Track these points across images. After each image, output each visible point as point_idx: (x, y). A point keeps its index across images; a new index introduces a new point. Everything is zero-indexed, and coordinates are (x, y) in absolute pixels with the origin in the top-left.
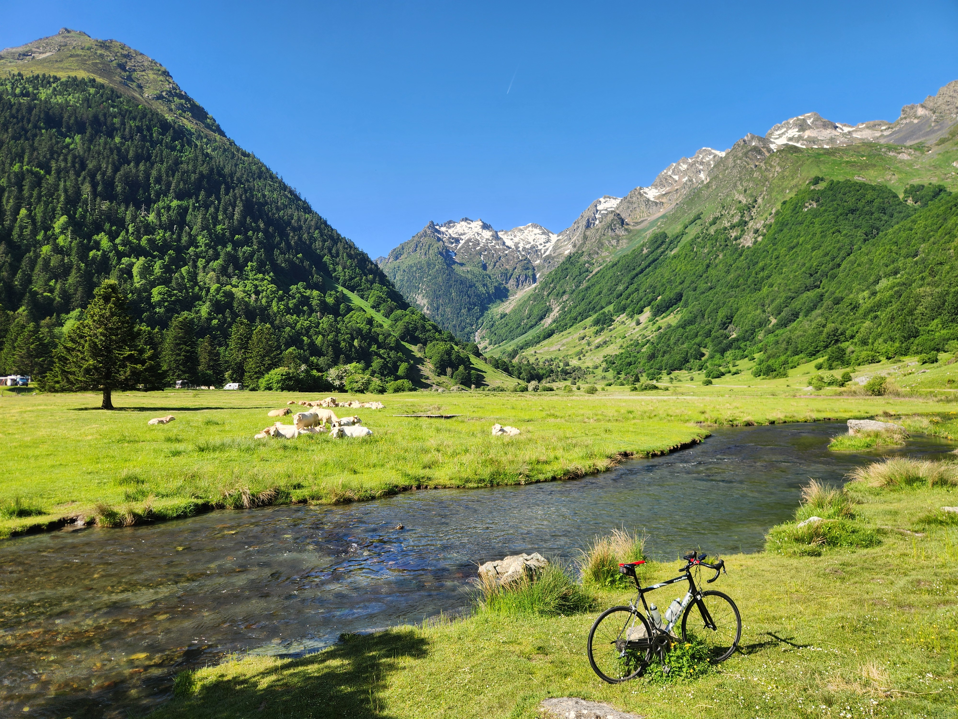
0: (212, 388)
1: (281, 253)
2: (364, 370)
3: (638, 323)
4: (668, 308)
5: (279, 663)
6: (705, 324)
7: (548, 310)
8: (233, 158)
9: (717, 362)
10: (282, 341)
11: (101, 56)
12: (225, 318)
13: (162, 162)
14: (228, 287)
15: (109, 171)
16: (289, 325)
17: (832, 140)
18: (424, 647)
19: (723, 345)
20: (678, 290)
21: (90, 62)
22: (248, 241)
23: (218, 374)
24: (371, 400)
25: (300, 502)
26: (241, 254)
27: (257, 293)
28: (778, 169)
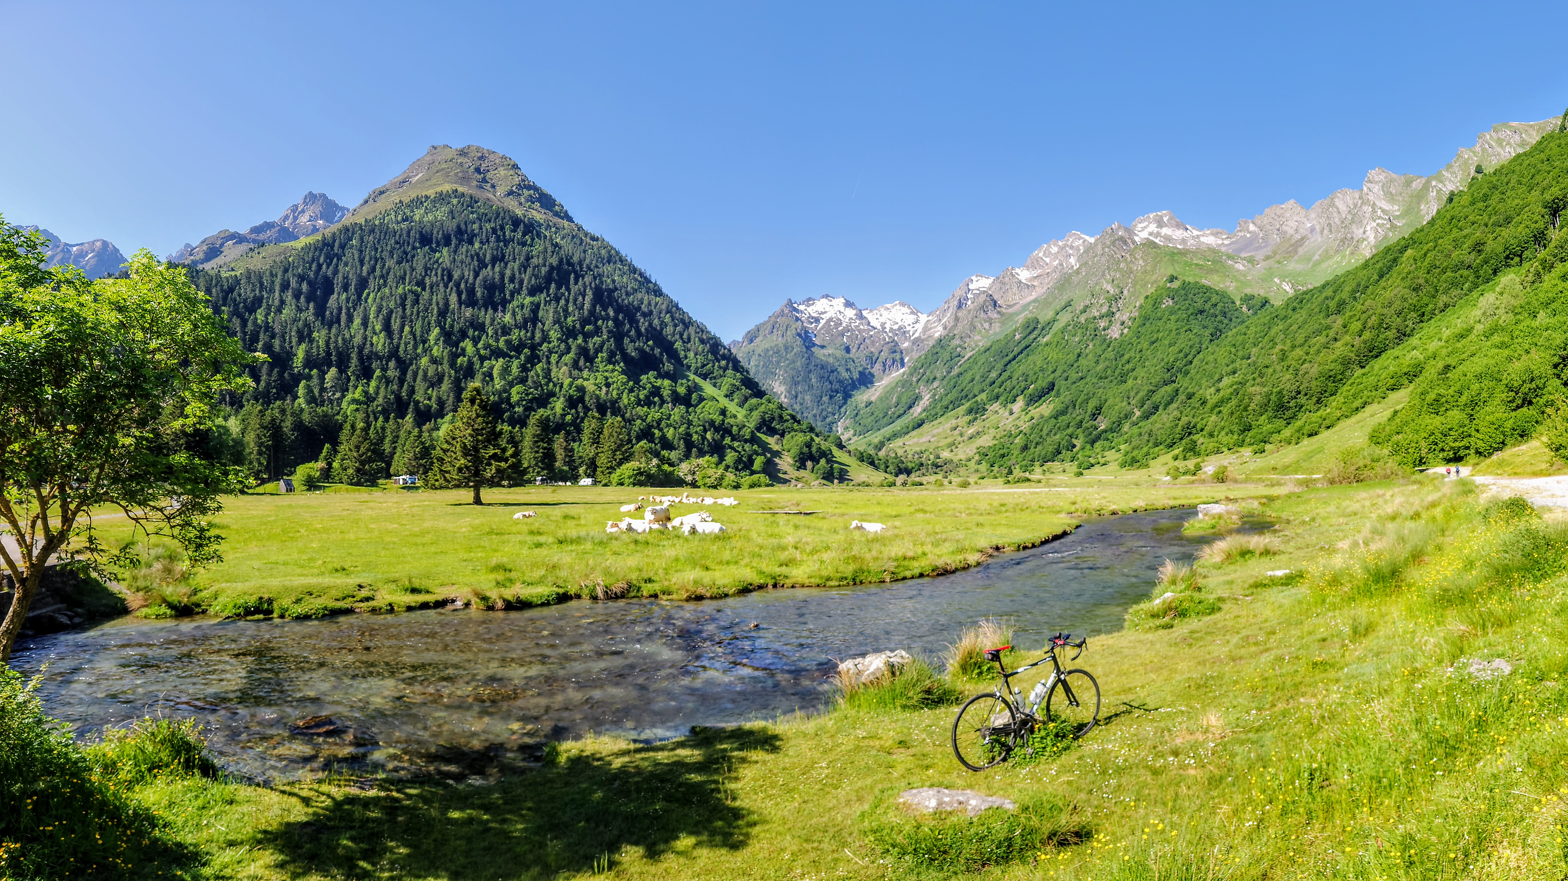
0: (568, 483)
1: (631, 341)
2: (717, 464)
3: (1011, 413)
4: (1040, 398)
5: (632, 746)
6: (1077, 414)
7: (917, 398)
8: (581, 244)
9: (1087, 453)
10: (633, 434)
11: (461, 164)
12: (577, 413)
13: (514, 259)
14: (580, 381)
15: (471, 277)
16: (640, 417)
17: (1184, 241)
18: (778, 743)
19: (1093, 436)
20: (1050, 379)
21: (452, 174)
22: (597, 331)
23: (573, 470)
24: (725, 496)
25: (651, 596)
26: (591, 345)
27: (608, 385)
28: (1141, 262)
